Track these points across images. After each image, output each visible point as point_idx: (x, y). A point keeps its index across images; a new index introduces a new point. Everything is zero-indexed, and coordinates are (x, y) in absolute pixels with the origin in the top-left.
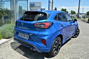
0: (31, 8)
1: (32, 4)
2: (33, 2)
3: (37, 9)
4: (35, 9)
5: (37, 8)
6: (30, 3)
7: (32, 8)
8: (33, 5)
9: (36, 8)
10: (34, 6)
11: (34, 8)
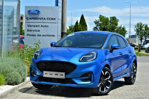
0: (30, 21)
1: (32, 10)
2: (37, 7)
3: (47, 24)
4: (40, 24)
5: (46, 21)
6: (26, 7)
7: (33, 20)
8: (34, 14)
9: (44, 21)
10: (40, 17)
11: (40, 21)
